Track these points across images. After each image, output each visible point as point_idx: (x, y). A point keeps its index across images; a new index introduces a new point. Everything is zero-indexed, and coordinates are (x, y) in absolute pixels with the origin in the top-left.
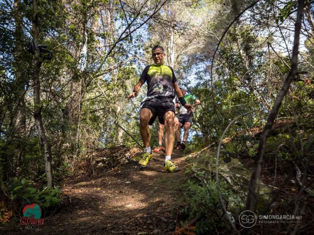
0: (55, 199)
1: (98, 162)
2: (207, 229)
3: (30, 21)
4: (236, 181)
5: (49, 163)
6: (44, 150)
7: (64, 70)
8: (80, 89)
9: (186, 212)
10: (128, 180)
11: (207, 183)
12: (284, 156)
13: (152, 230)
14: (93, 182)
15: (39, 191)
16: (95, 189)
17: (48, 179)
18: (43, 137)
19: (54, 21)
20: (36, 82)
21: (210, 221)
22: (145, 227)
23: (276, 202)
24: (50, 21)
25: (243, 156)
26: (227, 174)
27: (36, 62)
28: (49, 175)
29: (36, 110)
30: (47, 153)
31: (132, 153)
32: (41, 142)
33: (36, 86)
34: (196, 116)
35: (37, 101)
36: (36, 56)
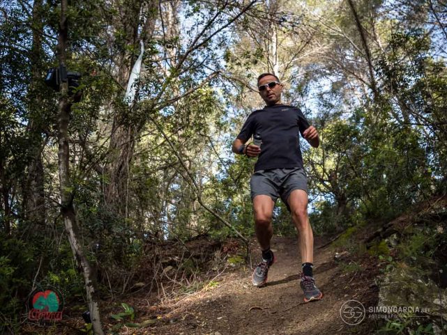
1: (165, 265)
3: (54, 31)
5: (96, 304)
6: (84, 279)
18: (80, 253)
19: (91, 26)
20: (62, 143)
24: (85, 27)
27: (62, 104)
28: (98, 326)
29: (64, 199)
30: (89, 285)
31: (226, 249)
32: (77, 264)
33: (63, 151)
34: (324, 170)
35: (64, 180)
36: (62, 93)
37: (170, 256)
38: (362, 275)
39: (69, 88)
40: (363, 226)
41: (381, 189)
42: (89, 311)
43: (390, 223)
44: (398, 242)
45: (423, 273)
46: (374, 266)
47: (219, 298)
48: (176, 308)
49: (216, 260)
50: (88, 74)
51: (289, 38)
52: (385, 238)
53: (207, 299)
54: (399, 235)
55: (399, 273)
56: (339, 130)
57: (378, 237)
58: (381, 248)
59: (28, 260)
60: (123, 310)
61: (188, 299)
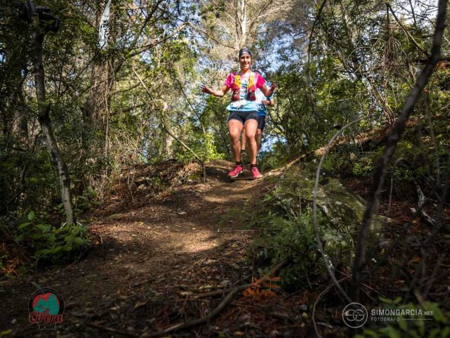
0: (80, 240)
1: (138, 184)
2: (295, 278)
4: (335, 211)
5: (67, 189)
6: (58, 170)
7: (79, 46)
8: (105, 76)
9: (266, 256)
10: (182, 210)
11: (295, 213)
12: (402, 175)
13: (219, 282)
14: (133, 213)
15: (54, 230)
16: (136, 223)
17: (66, 212)
18: (55, 151)
20: (38, 67)
21: (299, 268)
22: (209, 277)
23: (389, 239)
25: (345, 174)
26: (324, 201)
27: (34, 35)
28: (68, 206)
29: (41, 111)
30: (62, 174)
31: (186, 170)
34: (278, 115)
35: (41, 96)
36: (34, 25)
37: (143, 176)
45: (310, 174)
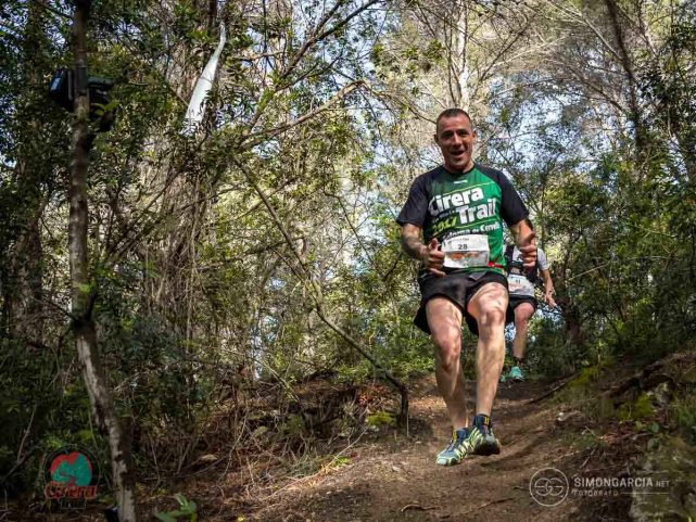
5: (129, 494)
6: (109, 452)
18: (102, 401)
20: (76, 205)
27: (77, 135)
29: (76, 306)
30: (119, 456)
31: (363, 402)
32: (97, 420)
33: (77, 220)
35: (79, 271)
36: (79, 115)
37: (265, 408)
38: (605, 454)
39: (91, 107)
40: (609, 366)
41: (643, 301)
42: (116, 504)
43: (657, 363)
44: (670, 398)
46: (627, 439)
47: (348, 489)
48: (271, 503)
49: (345, 417)
50: (126, 81)
51: (487, 25)
52: (647, 389)
53: (327, 489)
54: (672, 386)
55: (669, 455)
56: (572, 193)
57: (634, 388)
58: (640, 407)
59: (10, 410)
60: (178, 507)
61: (294, 488)
